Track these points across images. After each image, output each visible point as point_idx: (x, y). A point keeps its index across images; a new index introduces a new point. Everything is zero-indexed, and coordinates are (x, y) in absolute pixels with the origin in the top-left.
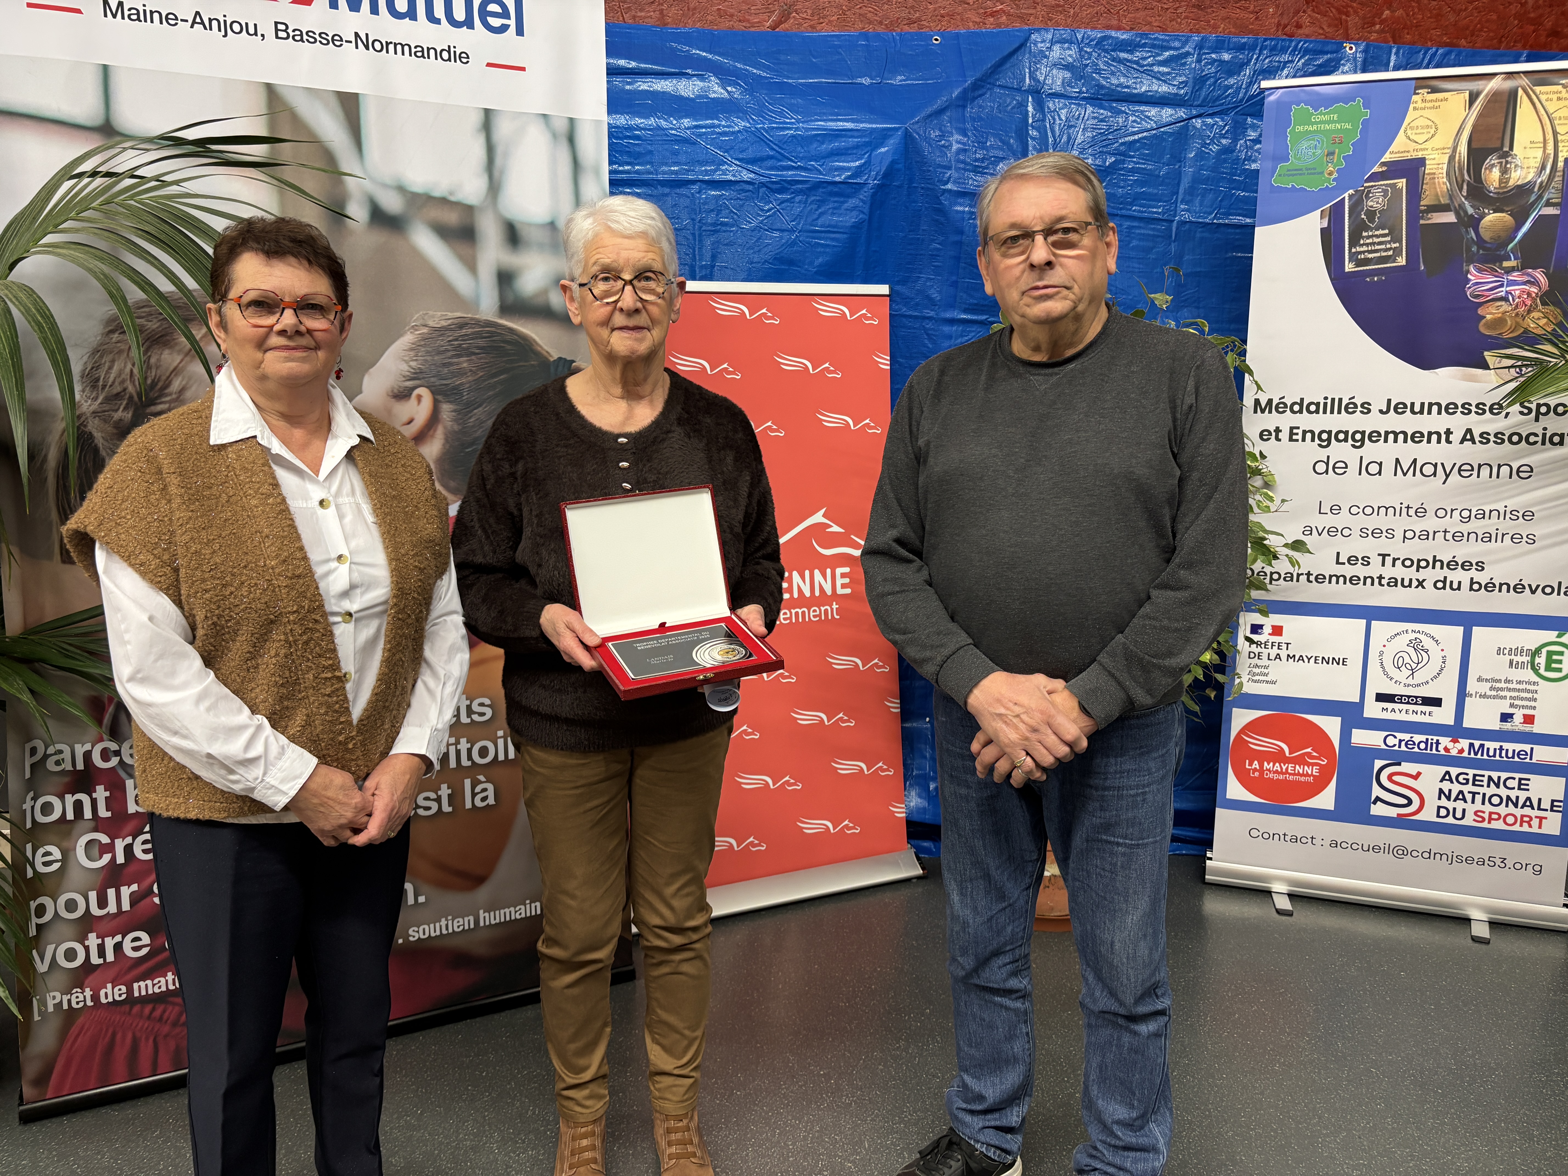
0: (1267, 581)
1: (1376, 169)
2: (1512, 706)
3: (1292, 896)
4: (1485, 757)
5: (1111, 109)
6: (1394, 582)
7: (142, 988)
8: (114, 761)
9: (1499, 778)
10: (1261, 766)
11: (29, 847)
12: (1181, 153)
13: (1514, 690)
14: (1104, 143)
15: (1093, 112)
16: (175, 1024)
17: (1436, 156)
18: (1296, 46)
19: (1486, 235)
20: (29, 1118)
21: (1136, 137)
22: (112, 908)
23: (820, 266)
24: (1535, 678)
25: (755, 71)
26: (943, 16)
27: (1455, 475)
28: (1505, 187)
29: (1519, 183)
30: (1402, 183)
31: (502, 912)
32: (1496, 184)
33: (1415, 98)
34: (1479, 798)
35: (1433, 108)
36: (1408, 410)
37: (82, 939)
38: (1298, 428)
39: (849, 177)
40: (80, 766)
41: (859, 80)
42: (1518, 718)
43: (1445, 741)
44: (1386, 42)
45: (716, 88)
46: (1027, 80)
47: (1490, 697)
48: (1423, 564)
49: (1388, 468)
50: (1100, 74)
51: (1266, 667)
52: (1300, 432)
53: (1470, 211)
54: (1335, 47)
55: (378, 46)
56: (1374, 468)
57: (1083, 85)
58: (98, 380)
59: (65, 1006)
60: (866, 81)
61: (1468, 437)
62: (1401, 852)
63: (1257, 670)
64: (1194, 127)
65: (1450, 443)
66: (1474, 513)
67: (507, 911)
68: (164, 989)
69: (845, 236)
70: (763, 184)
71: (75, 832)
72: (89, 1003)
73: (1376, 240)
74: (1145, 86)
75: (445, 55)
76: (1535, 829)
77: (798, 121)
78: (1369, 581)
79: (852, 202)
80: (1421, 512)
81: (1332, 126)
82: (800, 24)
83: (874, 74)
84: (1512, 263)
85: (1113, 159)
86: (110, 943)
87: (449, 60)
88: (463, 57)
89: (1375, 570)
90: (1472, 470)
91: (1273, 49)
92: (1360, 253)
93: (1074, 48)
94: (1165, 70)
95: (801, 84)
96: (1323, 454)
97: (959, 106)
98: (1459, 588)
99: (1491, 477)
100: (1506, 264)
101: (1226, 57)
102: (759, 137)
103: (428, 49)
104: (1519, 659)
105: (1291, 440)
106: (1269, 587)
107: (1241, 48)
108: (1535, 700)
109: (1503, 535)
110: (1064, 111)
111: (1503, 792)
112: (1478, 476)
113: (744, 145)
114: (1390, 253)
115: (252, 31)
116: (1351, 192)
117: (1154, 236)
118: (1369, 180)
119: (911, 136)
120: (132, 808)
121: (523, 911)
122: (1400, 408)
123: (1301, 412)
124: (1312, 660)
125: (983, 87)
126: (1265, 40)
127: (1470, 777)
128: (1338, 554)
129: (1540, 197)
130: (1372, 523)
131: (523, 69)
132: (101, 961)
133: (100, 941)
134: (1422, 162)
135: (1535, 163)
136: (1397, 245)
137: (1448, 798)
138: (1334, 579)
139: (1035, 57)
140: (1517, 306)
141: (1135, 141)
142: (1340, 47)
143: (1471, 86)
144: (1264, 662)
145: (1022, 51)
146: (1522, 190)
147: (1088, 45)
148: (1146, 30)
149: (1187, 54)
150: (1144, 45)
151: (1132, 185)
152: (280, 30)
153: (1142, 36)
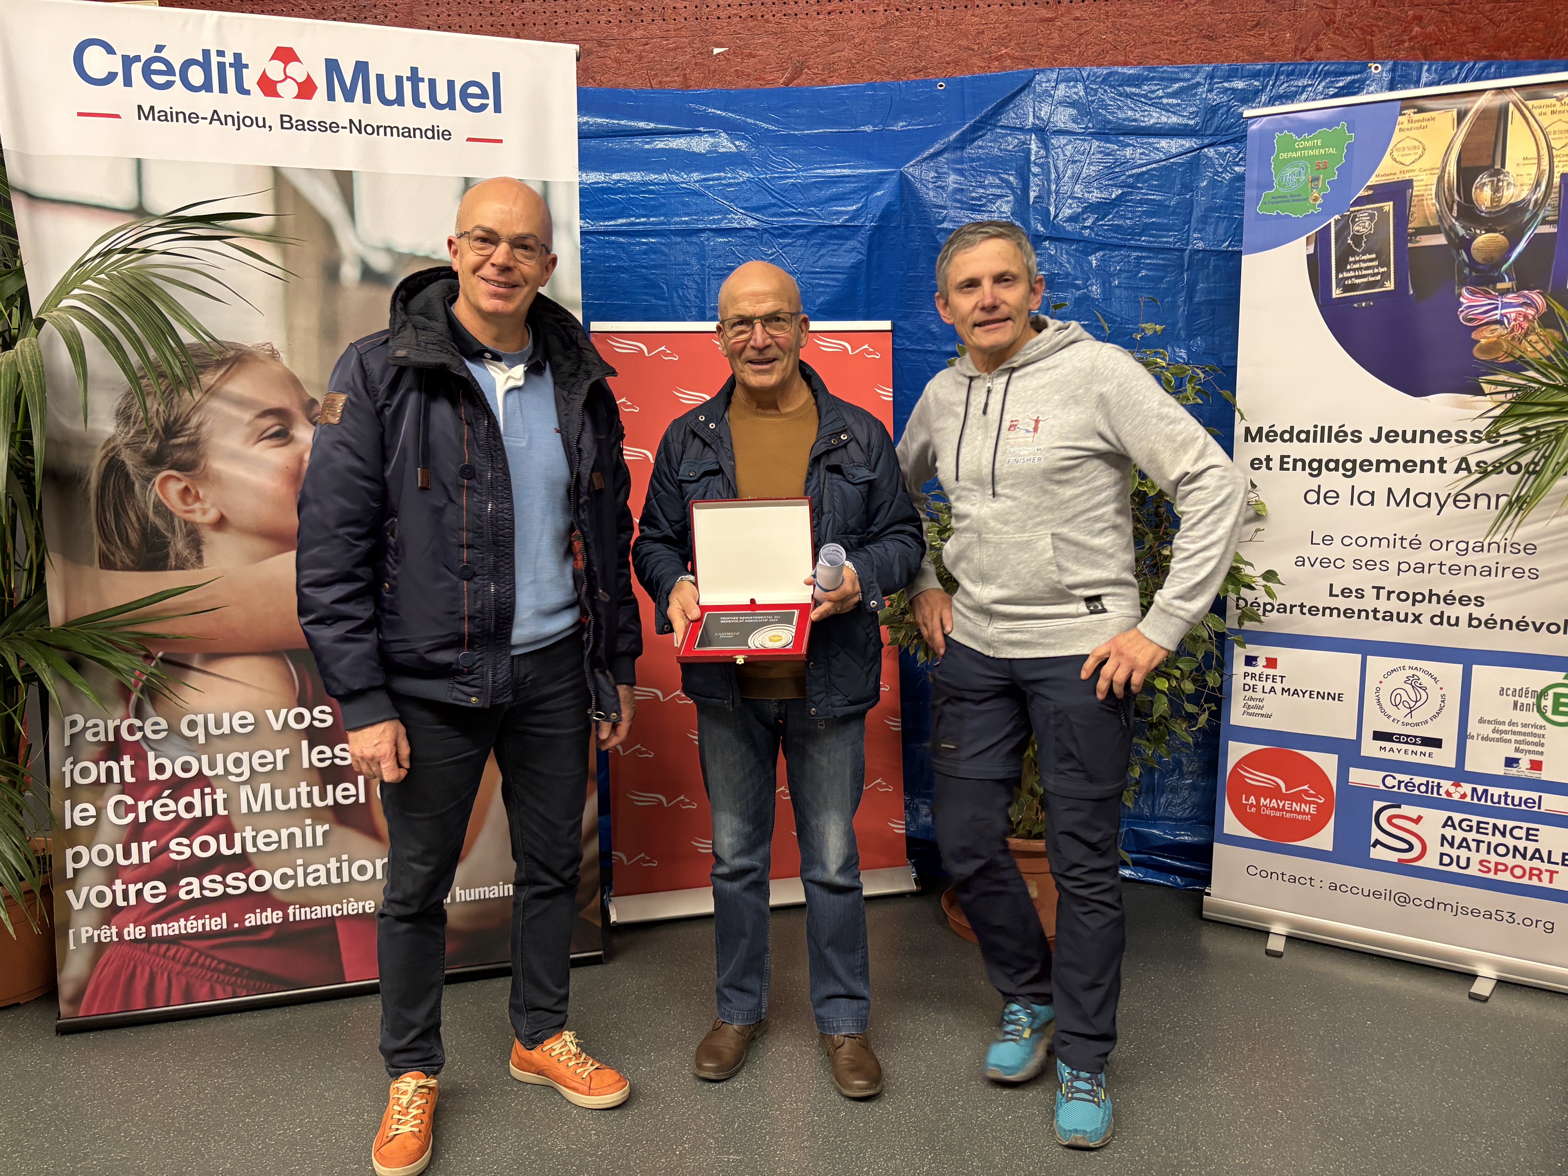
0: (1261, 612)
1: (1362, 193)
2: (1517, 750)
3: (1290, 938)
4: (1489, 803)
5: (1116, 142)
6: (1389, 616)
7: (159, 930)
8: (139, 736)
9: (1505, 826)
10: (1258, 801)
11: (68, 803)
12: (1191, 182)
13: (1519, 733)
14: (1111, 176)
15: (1099, 147)
16: (186, 964)
17: (1424, 177)
18: (1316, 69)
19: (1478, 256)
20: (65, 1030)
21: (1144, 169)
22: (135, 859)
23: (822, 304)
24: (1542, 722)
25: (764, 125)
26: (948, 63)
27: (1449, 507)
28: (1497, 206)
29: (1512, 201)
30: (1388, 206)
31: (477, 890)
32: (1488, 203)
33: (1400, 119)
34: (1484, 847)
35: (1420, 127)
36: (1400, 438)
37: (110, 884)
38: (1289, 457)
39: (847, 221)
40: (111, 738)
41: (862, 128)
42: (1524, 764)
43: (1446, 785)
44: (1416, 58)
45: (725, 143)
46: (1031, 119)
47: (1493, 740)
48: (1419, 597)
49: (1381, 496)
50: (1106, 109)
51: (1261, 700)
52: (1291, 460)
53: (1461, 232)
54: (1358, 68)
55: (369, 130)
56: (1365, 498)
57: (1089, 121)
58: (129, 417)
59: (96, 940)
60: (869, 129)
61: (1464, 466)
62: (1403, 899)
63: (1252, 703)
64: (1206, 156)
65: (1445, 472)
66: (1471, 545)
67: (482, 889)
68: (177, 932)
69: (844, 276)
70: (766, 230)
71: (106, 795)
72: (115, 939)
73: (1363, 265)
74: (1155, 118)
75: (430, 134)
76: (1545, 884)
77: (799, 170)
78: (1363, 614)
79: (851, 244)
80: (1415, 544)
81: (1316, 152)
82: (813, 79)
83: (877, 121)
84: (1506, 285)
85: (1120, 192)
86: (132, 889)
87: (433, 137)
88: (446, 135)
89: (1369, 603)
90: (1469, 500)
91: (1290, 74)
92: (1348, 278)
93: (1080, 86)
94: (1175, 101)
95: (808, 135)
96: (1313, 483)
97: (956, 148)
98: (1457, 624)
99: (1489, 507)
100: (1500, 286)
101: (1240, 85)
102: (761, 186)
103: (414, 130)
104: (1523, 700)
105: (1282, 468)
106: (1262, 618)
107: (1256, 75)
108: (1542, 745)
109: (1504, 569)
110: (1069, 147)
111: (1510, 841)
112: (1475, 507)
113: (748, 195)
114: (1378, 278)
115: (261, 123)
116: (1337, 217)
117: (1164, 265)
118: (1355, 204)
119: (906, 179)
120: (153, 776)
121: (496, 891)
122: (1391, 436)
123: (1291, 440)
124: (1307, 694)
125: (981, 129)
126: (1282, 65)
127: (1474, 824)
128: (1331, 585)
129: (1536, 215)
130: (1367, 553)
131: (500, 141)
132: (125, 904)
133: (124, 887)
134: (1409, 183)
135: (1530, 180)
136: (1385, 269)
137: (1452, 845)
138: (1328, 611)
139: (1039, 96)
140: (1513, 330)
141: (1143, 173)
142: (1365, 68)
143: (1462, 103)
144: (1259, 695)
145: (1026, 92)
146: (1516, 208)
147: (1094, 82)
148: (1154, 63)
149: (1198, 84)
150: (1153, 79)
151: (1140, 217)
152: (285, 121)
153: (1150, 69)
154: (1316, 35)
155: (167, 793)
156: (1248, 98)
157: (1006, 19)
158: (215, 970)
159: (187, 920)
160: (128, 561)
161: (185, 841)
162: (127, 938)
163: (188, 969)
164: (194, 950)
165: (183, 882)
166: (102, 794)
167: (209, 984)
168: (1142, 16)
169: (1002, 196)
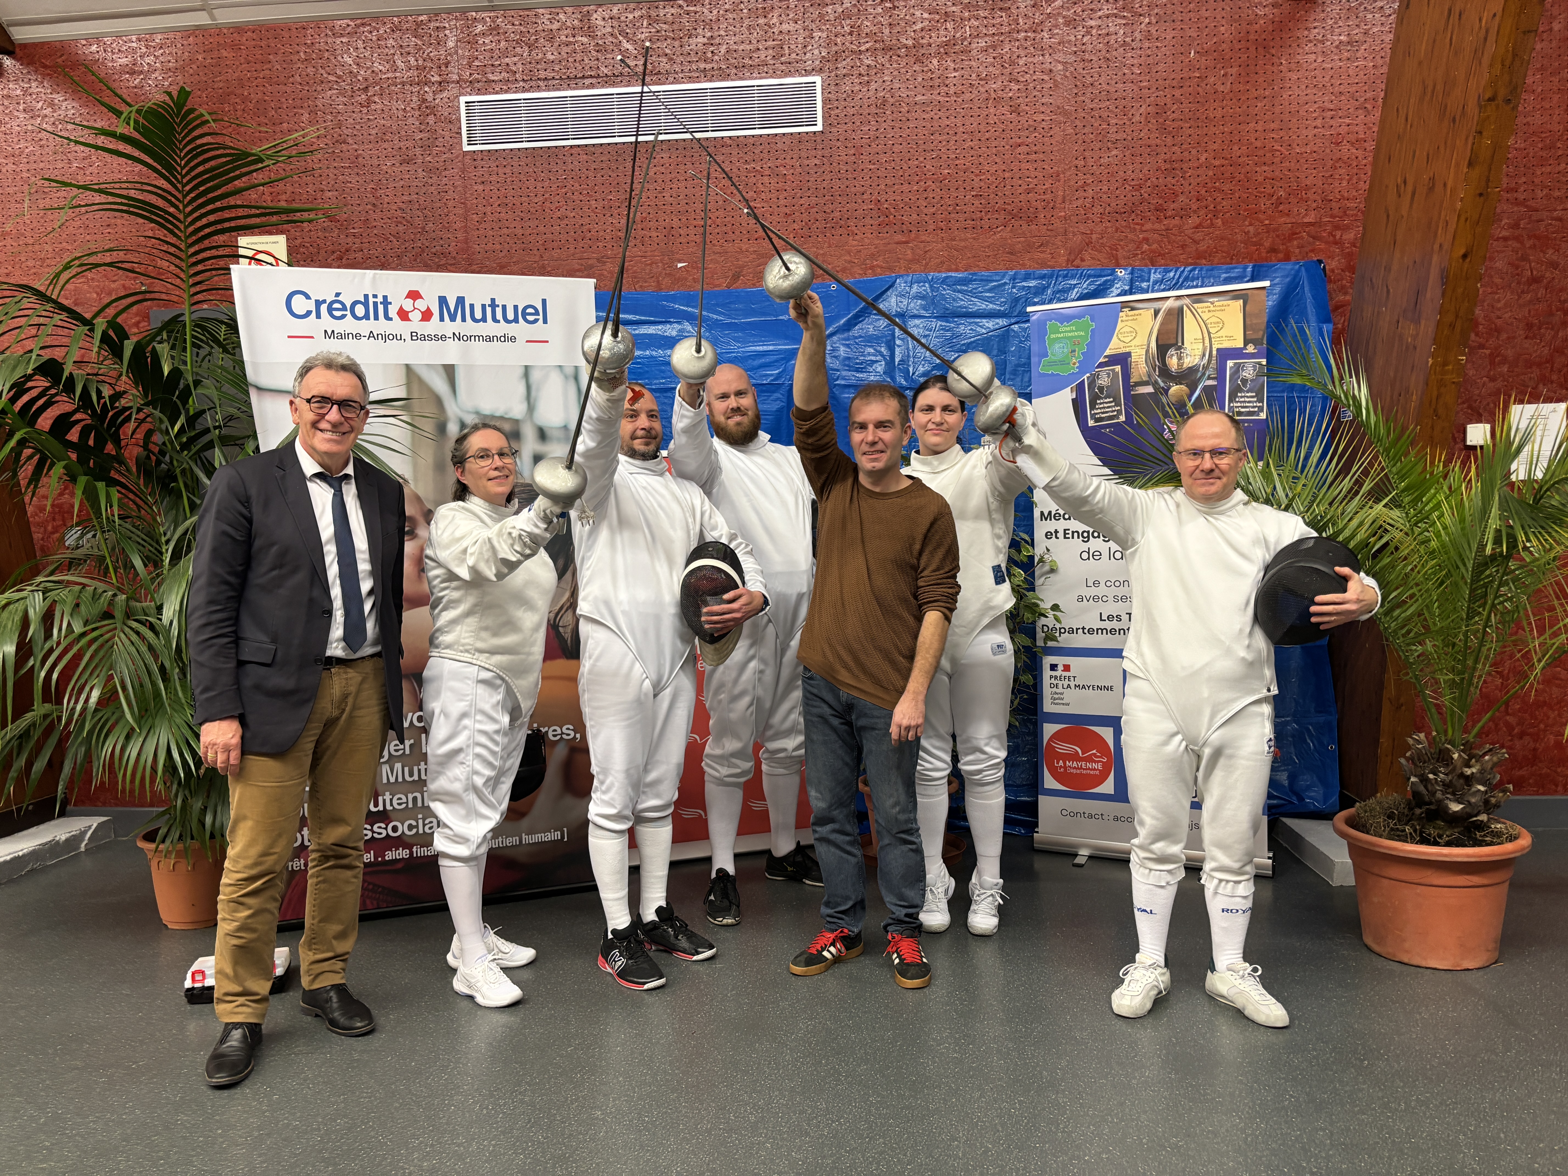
0: (1056, 634)
1: (1102, 360)
3: (1090, 857)
5: (953, 322)
12: (1006, 348)
14: (952, 345)
15: (942, 325)
17: (1137, 350)
18: (1082, 273)
19: (1172, 400)
21: (973, 339)
25: (715, 316)
26: (838, 272)
28: (1181, 369)
29: (1190, 365)
30: (1118, 368)
31: (536, 836)
32: (1176, 367)
35: (1133, 320)
38: (1069, 530)
44: (1146, 266)
46: (896, 308)
50: (945, 300)
51: (1062, 694)
52: (1070, 532)
53: (1162, 384)
54: (1110, 272)
55: (465, 338)
57: (934, 308)
63: (1056, 696)
64: (1014, 330)
73: (1105, 405)
74: (978, 305)
75: (503, 339)
77: (739, 346)
81: (1072, 334)
82: (747, 283)
87: (505, 341)
88: (513, 339)
91: (1065, 276)
92: (1097, 414)
93: (927, 285)
94: (990, 295)
95: (744, 323)
96: (1085, 547)
97: (844, 330)
101: (1032, 283)
103: (493, 336)
105: (1065, 537)
106: (1059, 638)
107: (1042, 277)
110: (923, 326)
114: (1115, 413)
115: (399, 338)
116: (1089, 374)
118: (1098, 367)
121: (550, 836)
124: (1092, 688)
125: (863, 315)
126: (1060, 271)
128: (1101, 614)
129: (1204, 374)
131: (547, 342)
134: (1129, 354)
135: (1199, 352)
136: (1119, 408)
138: (1100, 631)
139: (900, 293)
141: (972, 343)
142: (1113, 272)
143: (1157, 305)
144: (1060, 690)
145: (891, 291)
146: (1192, 370)
147: (935, 283)
148: (976, 270)
149: (1005, 283)
150: (975, 280)
152: (414, 336)
153: (973, 274)
154: (1080, 252)
156: (1039, 291)
157: (876, 242)
168: (966, 240)
169: (877, 361)
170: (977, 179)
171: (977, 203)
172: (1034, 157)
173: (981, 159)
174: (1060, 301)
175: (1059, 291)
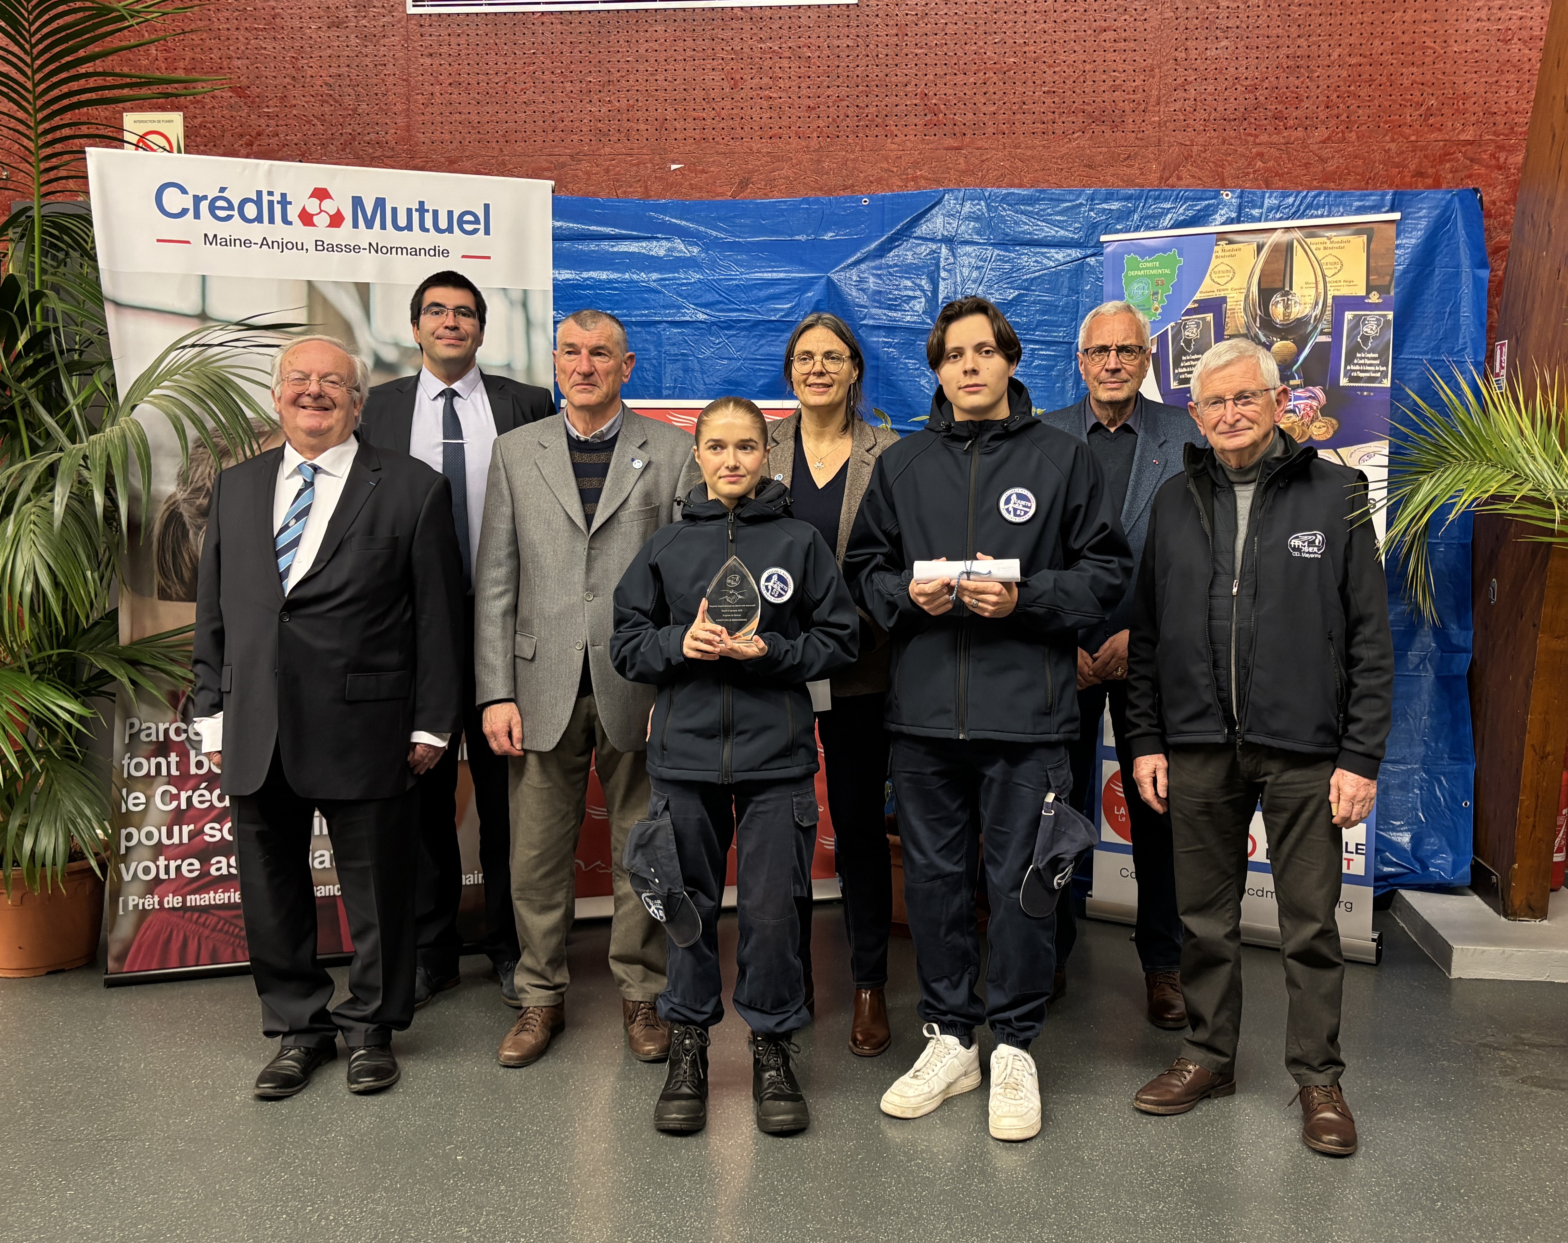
1: (1190, 305)
5: (1013, 251)
7: (193, 900)
8: (184, 736)
11: (124, 791)
12: (1078, 287)
14: (1008, 280)
15: (998, 255)
16: (213, 930)
17: (1235, 295)
18: (1178, 195)
20: (111, 985)
21: (1037, 274)
22: (176, 840)
25: (714, 233)
26: (871, 182)
28: (1288, 320)
29: (1299, 316)
30: (1210, 317)
32: (1281, 317)
35: (1230, 256)
39: (783, 316)
40: (161, 739)
41: (797, 237)
44: (1259, 188)
45: (680, 248)
46: (941, 231)
50: (1005, 223)
54: (1213, 194)
55: (384, 250)
57: (991, 233)
60: (803, 238)
64: (1090, 265)
70: (714, 323)
74: (1046, 231)
75: (432, 252)
77: (742, 273)
82: (756, 193)
83: (810, 231)
84: (1297, 382)
85: (1017, 293)
86: (173, 864)
87: (435, 255)
88: (445, 253)
91: (1157, 198)
92: (1182, 373)
93: (983, 203)
94: (1061, 218)
95: (748, 242)
97: (875, 257)
101: (1115, 206)
103: (420, 249)
107: (1128, 198)
110: (973, 255)
115: (300, 247)
116: (1172, 324)
118: (1185, 314)
119: (833, 282)
120: (193, 770)
125: (897, 240)
126: (1151, 191)
129: (1315, 328)
131: (489, 258)
134: (1224, 299)
135: (1310, 300)
139: (948, 212)
140: (1302, 418)
141: (1035, 278)
142: (1217, 195)
143: (1261, 238)
145: (937, 208)
147: (993, 201)
148: (1044, 186)
149: (1081, 204)
150: (1043, 199)
151: (1034, 315)
152: (319, 245)
153: (1041, 192)
154: (1177, 168)
155: (204, 785)
156: (1124, 216)
157: (921, 146)
158: (237, 936)
159: (216, 893)
160: (181, 594)
161: (217, 826)
162: (166, 906)
163: (215, 934)
164: (220, 918)
165: (214, 861)
166: (152, 784)
167: (231, 949)
168: (1033, 148)
169: (915, 298)
170: (1050, 72)
171: (1048, 101)
172: (1123, 44)
173: (1056, 47)
174: (1148, 228)
175: (1147, 217)
